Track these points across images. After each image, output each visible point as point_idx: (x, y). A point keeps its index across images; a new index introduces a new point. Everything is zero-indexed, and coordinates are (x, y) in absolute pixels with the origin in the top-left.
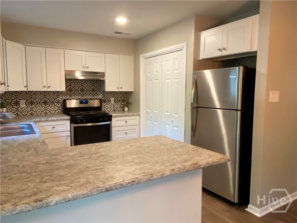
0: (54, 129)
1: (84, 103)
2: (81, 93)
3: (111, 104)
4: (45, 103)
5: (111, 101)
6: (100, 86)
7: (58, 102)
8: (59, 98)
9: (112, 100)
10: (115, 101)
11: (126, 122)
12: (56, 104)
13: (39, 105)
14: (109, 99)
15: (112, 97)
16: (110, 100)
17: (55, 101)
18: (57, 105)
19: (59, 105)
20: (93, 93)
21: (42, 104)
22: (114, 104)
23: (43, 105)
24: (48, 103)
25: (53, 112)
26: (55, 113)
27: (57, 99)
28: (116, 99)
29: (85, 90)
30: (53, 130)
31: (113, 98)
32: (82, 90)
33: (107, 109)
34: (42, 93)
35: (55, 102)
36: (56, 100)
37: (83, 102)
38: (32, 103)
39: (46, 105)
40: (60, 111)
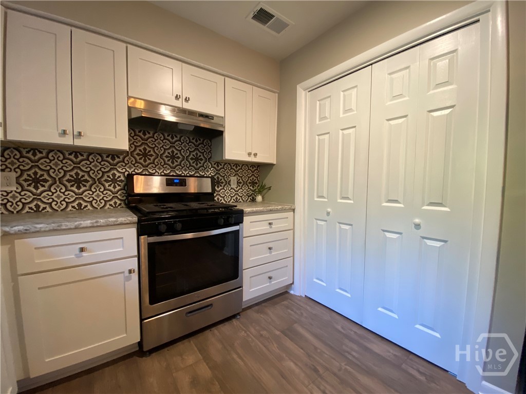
0: (84, 254)
1: (176, 184)
2: (170, 163)
3: (231, 189)
4: (78, 182)
5: (232, 183)
6: (210, 152)
7: (114, 181)
8: (115, 172)
9: (234, 180)
10: (238, 183)
11: (270, 224)
12: (107, 185)
13: (58, 186)
14: (228, 179)
15: (234, 175)
16: (230, 181)
17: (105, 177)
18: (111, 188)
19: (115, 187)
20: (197, 164)
21: (68, 185)
22: (237, 188)
23: (72, 186)
24: (87, 181)
25: (99, 205)
26: (106, 208)
27: (110, 174)
28: (239, 180)
29: (178, 158)
30: (77, 256)
31: (235, 178)
32: (173, 157)
33: (224, 199)
34: (70, 157)
35: (106, 181)
36: (108, 176)
37: (175, 181)
38: (37, 181)
39: (79, 188)
40: (119, 202)
